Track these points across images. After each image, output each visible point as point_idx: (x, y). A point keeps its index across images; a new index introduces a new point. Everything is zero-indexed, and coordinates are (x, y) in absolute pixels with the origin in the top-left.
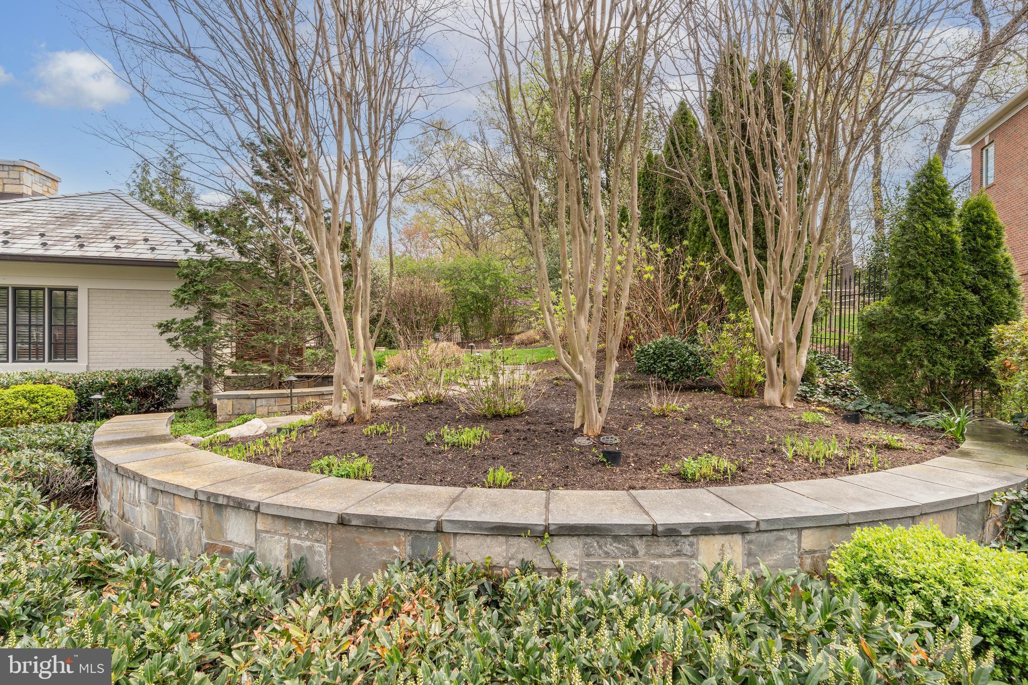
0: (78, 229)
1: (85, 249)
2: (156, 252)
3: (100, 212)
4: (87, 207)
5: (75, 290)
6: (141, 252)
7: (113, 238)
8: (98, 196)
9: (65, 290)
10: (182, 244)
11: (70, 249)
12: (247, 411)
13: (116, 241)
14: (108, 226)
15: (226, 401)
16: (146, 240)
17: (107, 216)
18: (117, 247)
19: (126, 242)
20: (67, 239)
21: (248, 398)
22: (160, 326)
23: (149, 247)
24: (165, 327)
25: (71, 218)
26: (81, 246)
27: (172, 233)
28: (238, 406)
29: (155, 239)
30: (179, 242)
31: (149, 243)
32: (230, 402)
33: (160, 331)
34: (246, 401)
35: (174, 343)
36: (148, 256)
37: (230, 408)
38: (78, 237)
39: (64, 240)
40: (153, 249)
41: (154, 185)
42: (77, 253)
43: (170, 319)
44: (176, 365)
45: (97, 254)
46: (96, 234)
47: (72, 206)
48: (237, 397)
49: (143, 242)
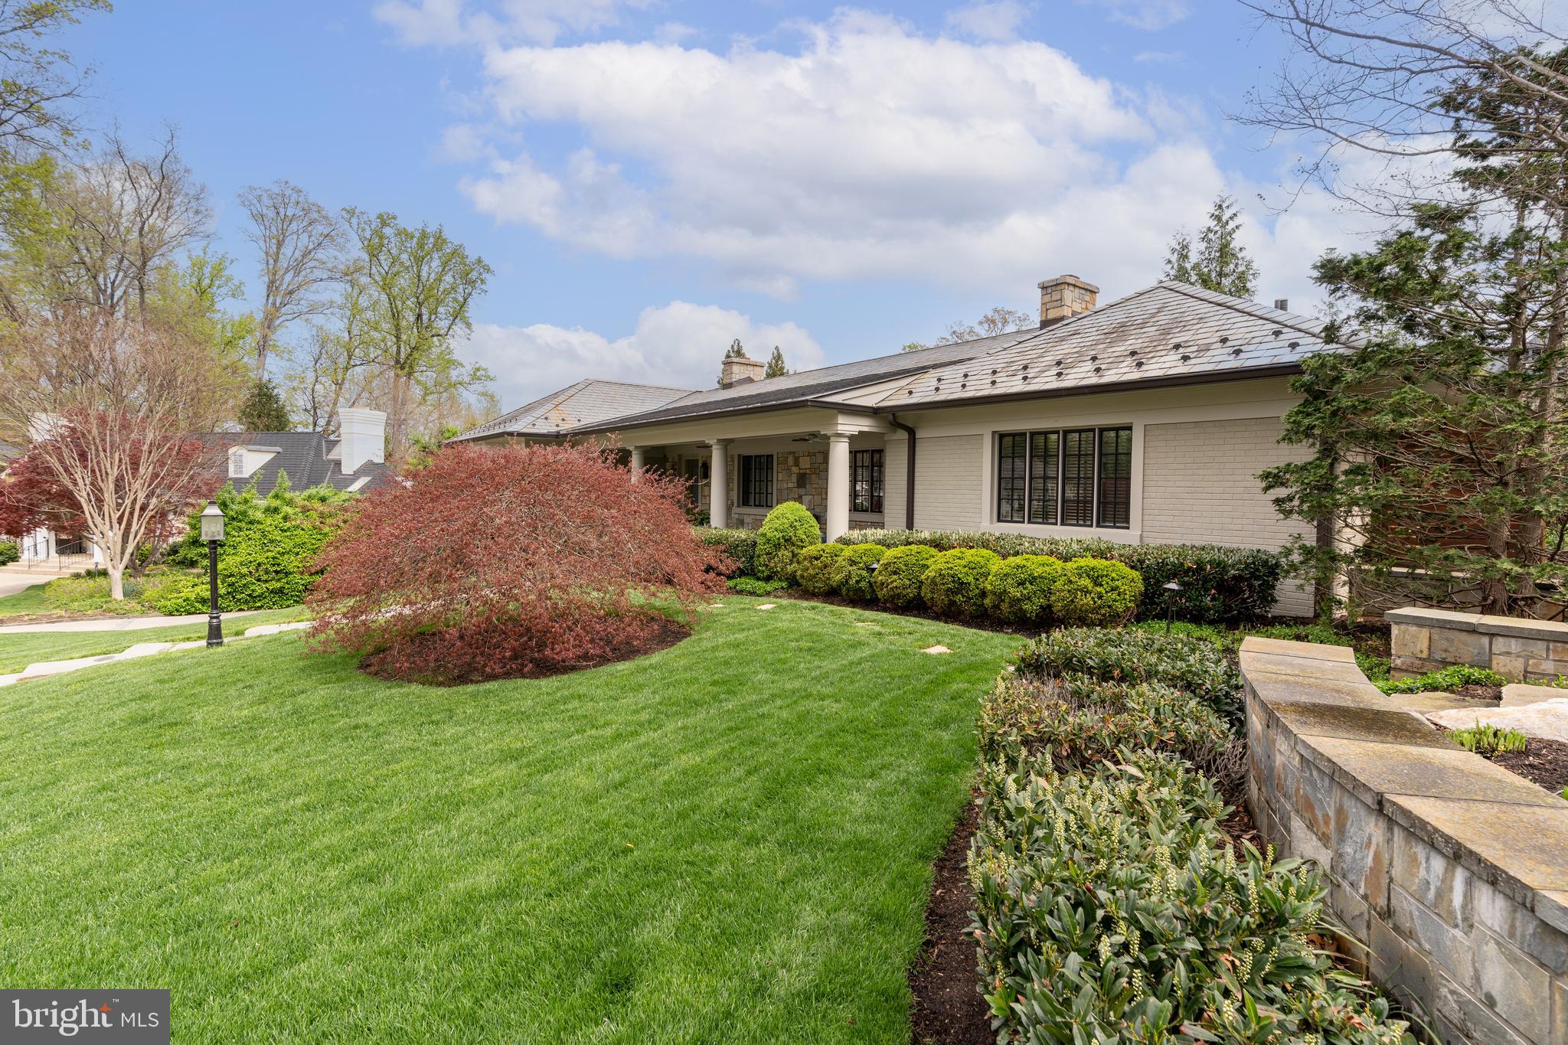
0: (1132, 343)
1: (1144, 368)
2: (1242, 355)
3: (1153, 315)
4: (1137, 312)
5: (1130, 428)
6: (1219, 360)
7: (1177, 347)
8: (1147, 296)
9: (1117, 429)
10: (1281, 337)
11: (1125, 372)
12: (1467, 658)
13: (1181, 350)
14: (1166, 332)
15: (1413, 629)
16: (1224, 340)
17: (1163, 319)
18: (1185, 358)
19: (1196, 348)
20: (1121, 359)
21: (1472, 630)
22: (1266, 476)
23: (1231, 350)
24: (1273, 479)
25: (1120, 331)
26: (1140, 364)
27: (1261, 322)
28: (1445, 644)
29: (1237, 336)
30: (1277, 333)
31: (1229, 344)
32: (1424, 633)
33: (1264, 485)
34: (1464, 636)
35: (1287, 506)
36: (1232, 363)
37: (1424, 645)
38: (1133, 353)
39: (1117, 361)
40: (1237, 352)
41: (1192, 273)
42: (1135, 375)
43: (1282, 465)
44: (1288, 545)
45: (1160, 373)
46: (1155, 346)
47: (1119, 316)
48: (1443, 625)
49: (1219, 345)
